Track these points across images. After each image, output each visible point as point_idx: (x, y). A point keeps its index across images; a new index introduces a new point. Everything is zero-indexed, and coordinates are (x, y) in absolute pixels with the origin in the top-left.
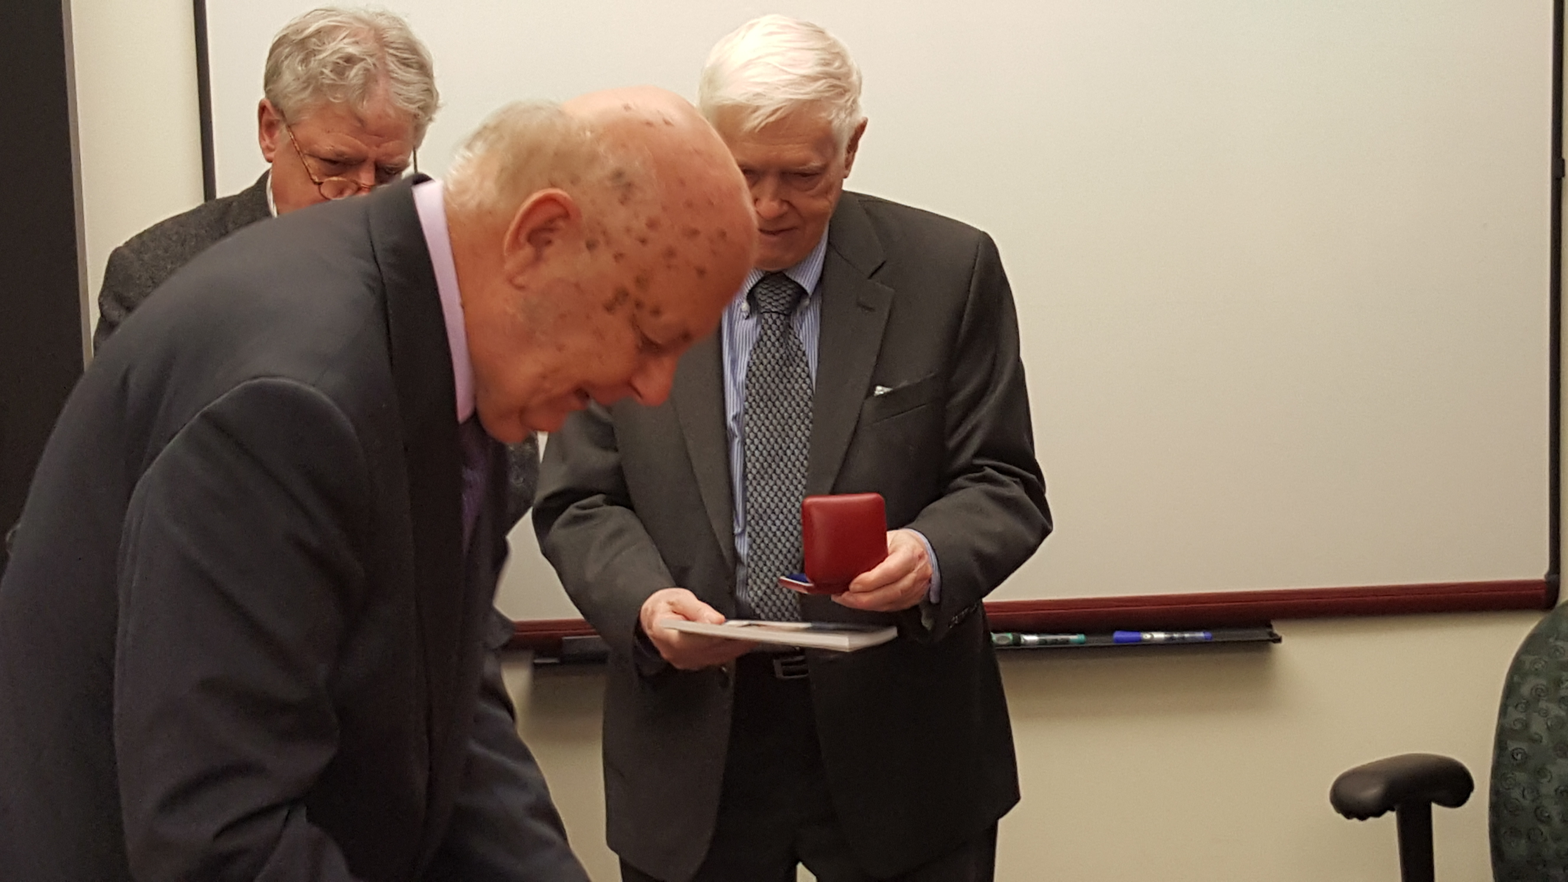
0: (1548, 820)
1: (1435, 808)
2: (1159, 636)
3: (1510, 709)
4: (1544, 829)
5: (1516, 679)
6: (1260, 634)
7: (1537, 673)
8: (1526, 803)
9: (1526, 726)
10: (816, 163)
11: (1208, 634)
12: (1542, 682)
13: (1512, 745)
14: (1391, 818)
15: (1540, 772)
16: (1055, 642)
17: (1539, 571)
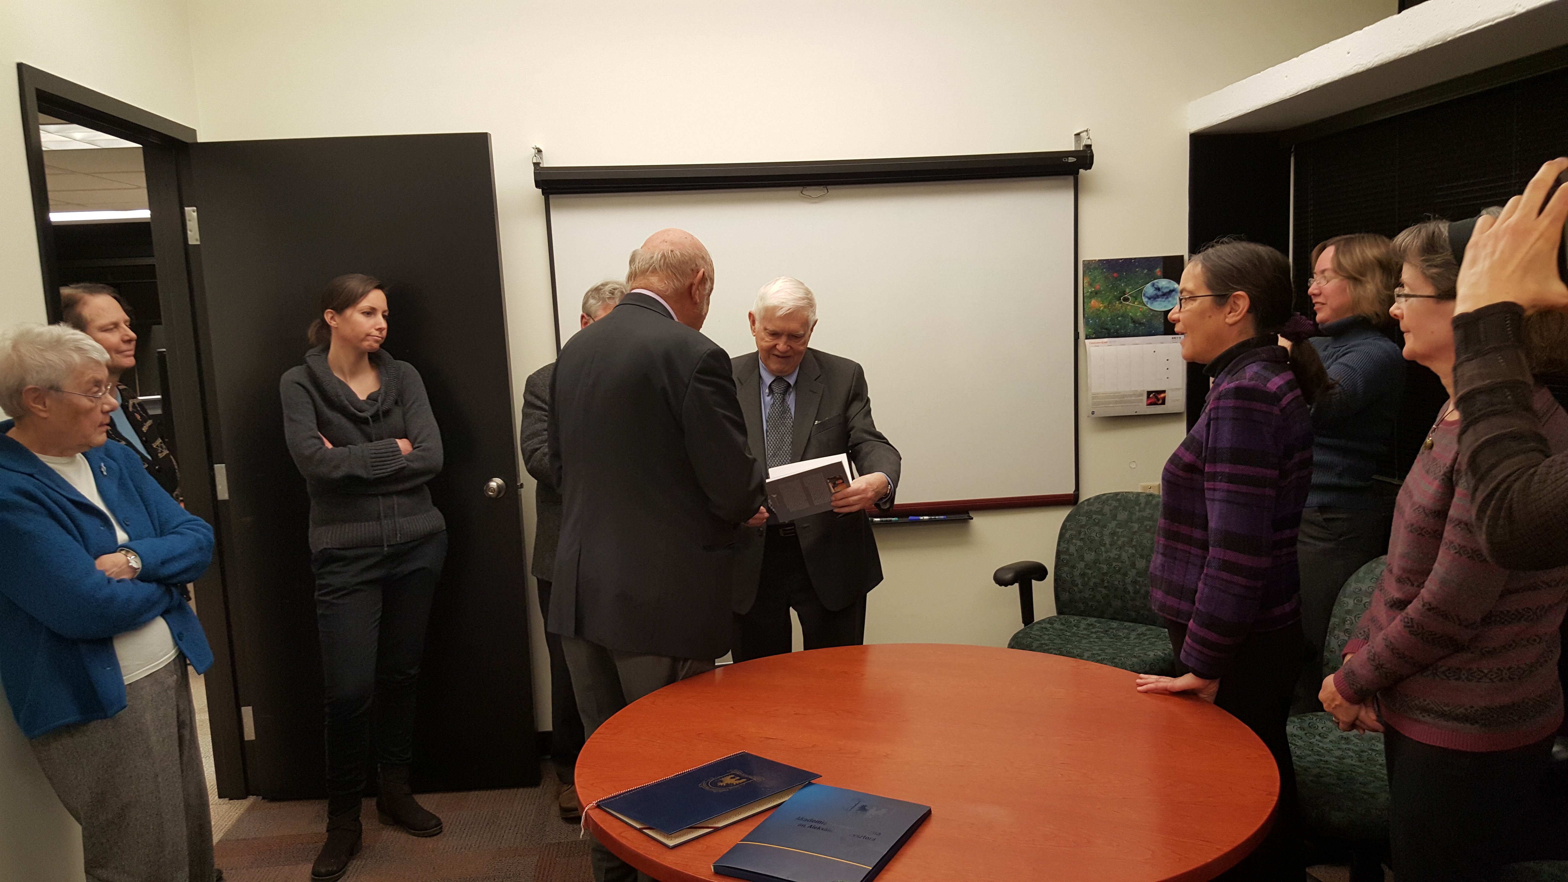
0: (1077, 585)
1: (1033, 581)
2: (926, 518)
3: (1061, 543)
4: (1075, 588)
5: (1063, 531)
6: (966, 516)
7: (1072, 529)
8: (1068, 579)
9: (1068, 549)
10: (802, 332)
11: (945, 517)
12: (1074, 532)
13: (1062, 557)
14: (1017, 585)
15: (1073, 567)
16: (887, 521)
17: (1071, 490)
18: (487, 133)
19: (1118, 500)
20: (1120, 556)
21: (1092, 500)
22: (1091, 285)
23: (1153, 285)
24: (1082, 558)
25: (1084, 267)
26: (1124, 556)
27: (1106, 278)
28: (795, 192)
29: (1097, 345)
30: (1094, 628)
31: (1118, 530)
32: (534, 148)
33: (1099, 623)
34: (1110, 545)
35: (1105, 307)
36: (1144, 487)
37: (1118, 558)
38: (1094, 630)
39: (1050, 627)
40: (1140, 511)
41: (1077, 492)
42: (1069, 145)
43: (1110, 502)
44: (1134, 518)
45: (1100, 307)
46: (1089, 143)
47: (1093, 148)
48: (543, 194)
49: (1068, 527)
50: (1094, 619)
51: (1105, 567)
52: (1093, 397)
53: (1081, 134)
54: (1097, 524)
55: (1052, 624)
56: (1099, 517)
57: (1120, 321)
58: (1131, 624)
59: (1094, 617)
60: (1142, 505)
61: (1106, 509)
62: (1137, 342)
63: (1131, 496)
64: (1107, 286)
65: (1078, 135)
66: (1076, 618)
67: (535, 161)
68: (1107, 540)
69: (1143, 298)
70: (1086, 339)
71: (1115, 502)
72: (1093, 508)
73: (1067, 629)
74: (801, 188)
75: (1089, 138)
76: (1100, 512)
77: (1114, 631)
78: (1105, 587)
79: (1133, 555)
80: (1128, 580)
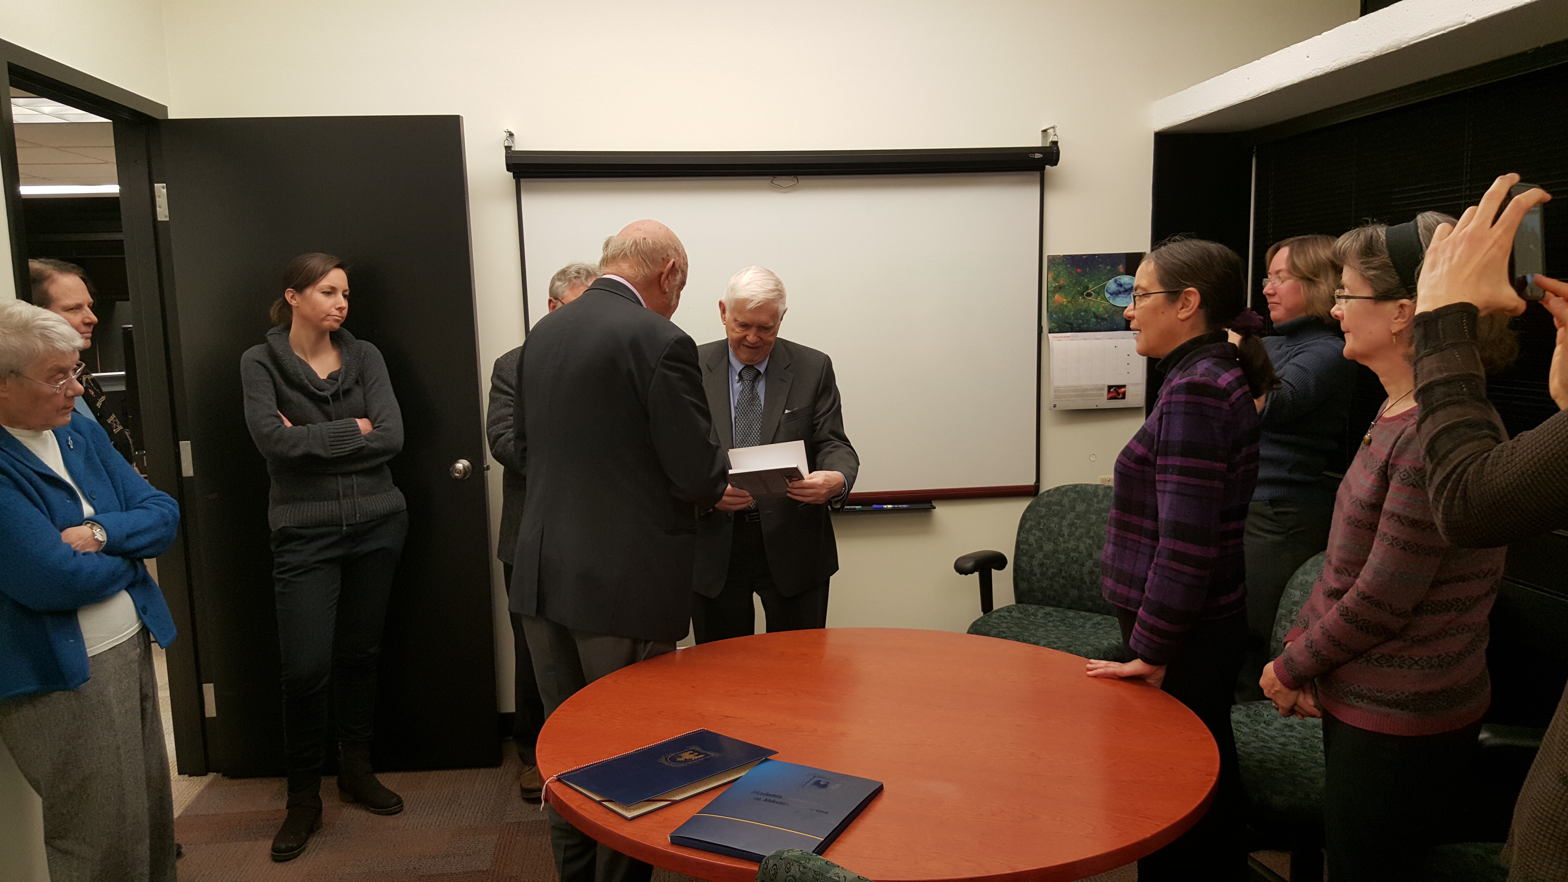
0: (1036, 574)
1: (993, 570)
2: (890, 506)
3: (1022, 534)
4: (1034, 578)
5: (1023, 522)
6: (928, 506)
7: (1031, 520)
8: (1027, 569)
9: (1027, 540)
10: (772, 324)
11: (908, 506)
12: (1033, 523)
13: (1022, 547)
14: (976, 574)
15: (1032, 557)
16: (851, 509)
17: (1032, 482)
18: (459, 116)
19: (1077, 492)
20: (1077, 547)
21: (1052, 492)
22: (1055, 279)
23: (1116, 281)
24: (1041, 548)
25: (1048, 262)
26: (1082, 547)
27: (1070, 273)
28: (765, 181)
29: (1060, 339)
30: (1051, 617)
31: (1076, 521)
32: (505, 132)
33: (1057, 612)
34: (1069, 536)
35: (1068, 302)
36: (1103, 480)
37: (1076, 549)
38: (1051, 619)
39: (1008, 616)
40: (1098, 502)
41: (1038, 484)
42: (1036, 141)
43: (1069, 494)
44: (1092, 509)
45: (1064, 302)
46: (1055, 139)
47: (1059, 144)
48: (514, 177)
49: (1028, 517)
50: (1052, 609)
51: (1062, 557)
52: (1055, 390)
53: (1048, 131)
54: (1056, 515)
55: (1010, 612)
56: (1059, 508)
57: (1083, 316)
58: (1088, 614)
59: (1052, 606)
60: (1100, 497)
61: (1066, 501)
62: (1099, 337)
63: (1089, 488)
64: (1070, 281)
65: (1045, 131)
66: (1034, 607)
67: (506, 145)
68: (1066, 531)
69: (1106, 293)
70: (1050, 332)
71: (1073, 494)
72: (1053, 499)
73: (1025, 618)
74: (771, 177)
75: (1055, 135)
76: (1060, 503)
77: (1071, 620)
78: (1063, 577)
79: (1091, 546)
80: (1085, 570)
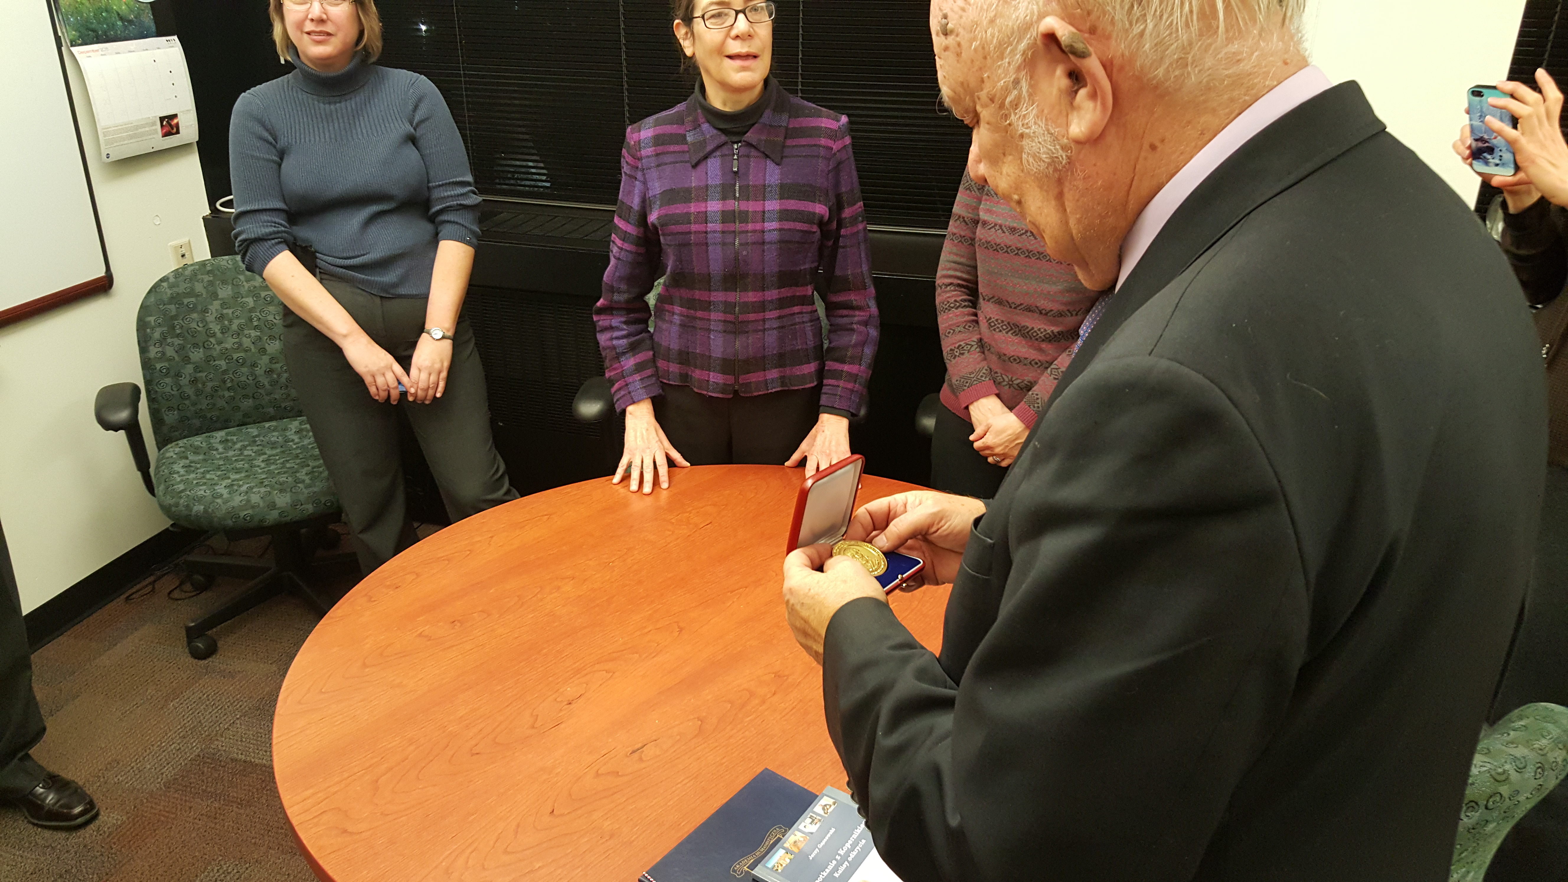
0: (187, 396)
12: (166, 330)
17: (101, 272)
20: (240, 344)
21: (172, 280)
24: (186, 360)
26: (246, 342)
29: (88, 52)
30: (233, 443)
31: (225, 311)
33: (234, 435)
34: (222, 333)
37: (239, 347)
38: (237, 446)
40: (248, 280)
41: (109, 273)
43: (200, 277)
44: (243, 291)
49: (147, 324)
50: (224, 433)
51: (223, 363)
54: (194, 310)
56: (194, 300)
58: (274, 423)
61: (199, 288)
62: (132, 48)
68: (216, 328)
70: (72, 46)
71: (207, 276)
72: (181, 289)
76: (193, 293)
78: (229, 389)
80: (259, 371)
